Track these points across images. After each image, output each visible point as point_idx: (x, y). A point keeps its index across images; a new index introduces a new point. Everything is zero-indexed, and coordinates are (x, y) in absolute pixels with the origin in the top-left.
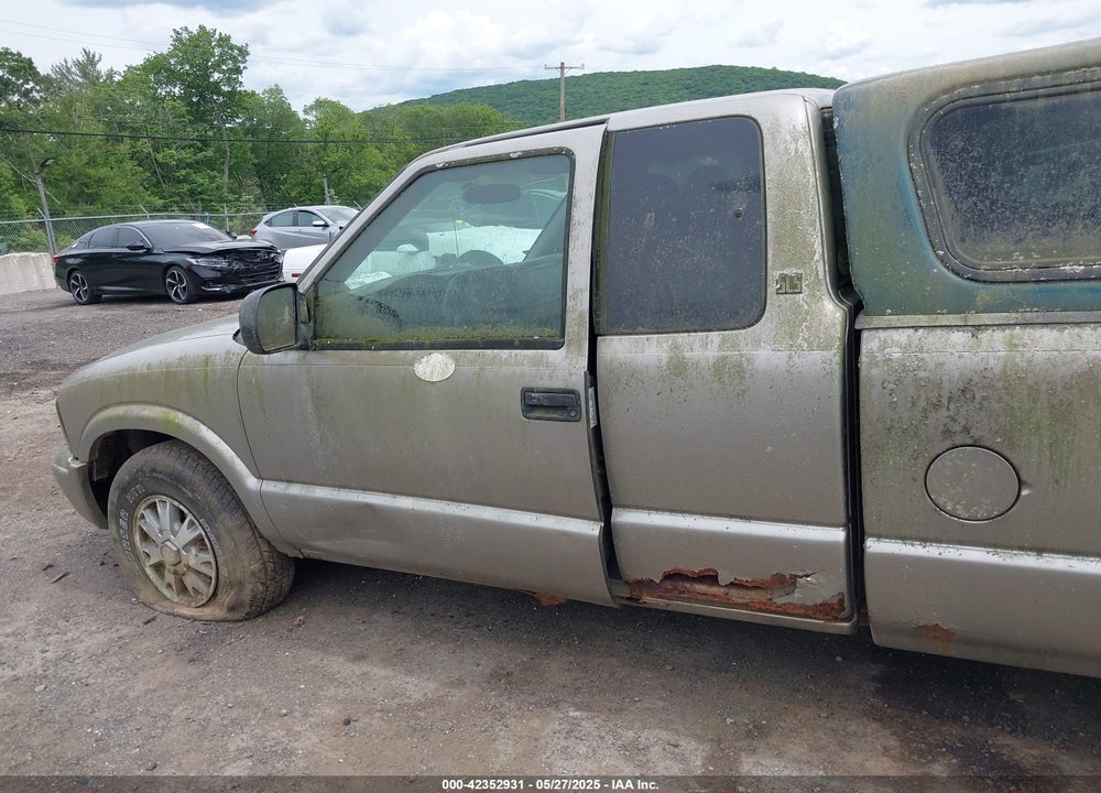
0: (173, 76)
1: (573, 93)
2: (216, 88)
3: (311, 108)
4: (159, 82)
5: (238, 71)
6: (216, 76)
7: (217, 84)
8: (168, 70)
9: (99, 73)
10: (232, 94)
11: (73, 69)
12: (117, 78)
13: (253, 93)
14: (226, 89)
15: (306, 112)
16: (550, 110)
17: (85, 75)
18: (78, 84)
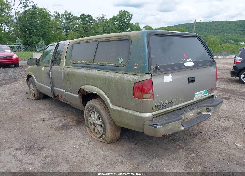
0: (118, 20)
1: (209, 25)
2: (125, 23)
3: (144, 27)
4: (115, 21)
5: (130, 19)
6: (126, 20)
7: (125, 22)
8: (117, 19)
9: (104, 19)
10: (128, 24)
11: (100, 18)
12: (107, 20)
13: (132, 24)
14: (127, 23)
15: (143, 28)
16: (203, 29)
17: (102, 19)
18: (101, 21)
